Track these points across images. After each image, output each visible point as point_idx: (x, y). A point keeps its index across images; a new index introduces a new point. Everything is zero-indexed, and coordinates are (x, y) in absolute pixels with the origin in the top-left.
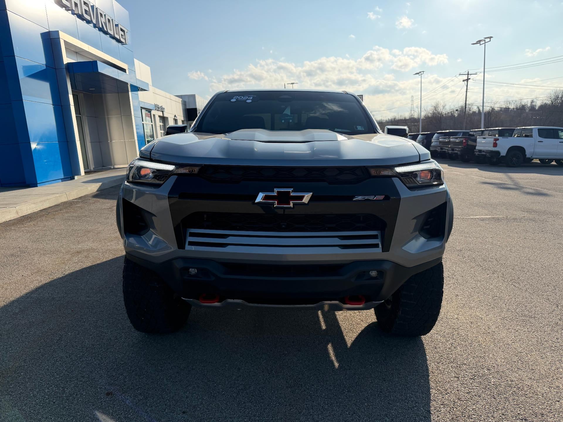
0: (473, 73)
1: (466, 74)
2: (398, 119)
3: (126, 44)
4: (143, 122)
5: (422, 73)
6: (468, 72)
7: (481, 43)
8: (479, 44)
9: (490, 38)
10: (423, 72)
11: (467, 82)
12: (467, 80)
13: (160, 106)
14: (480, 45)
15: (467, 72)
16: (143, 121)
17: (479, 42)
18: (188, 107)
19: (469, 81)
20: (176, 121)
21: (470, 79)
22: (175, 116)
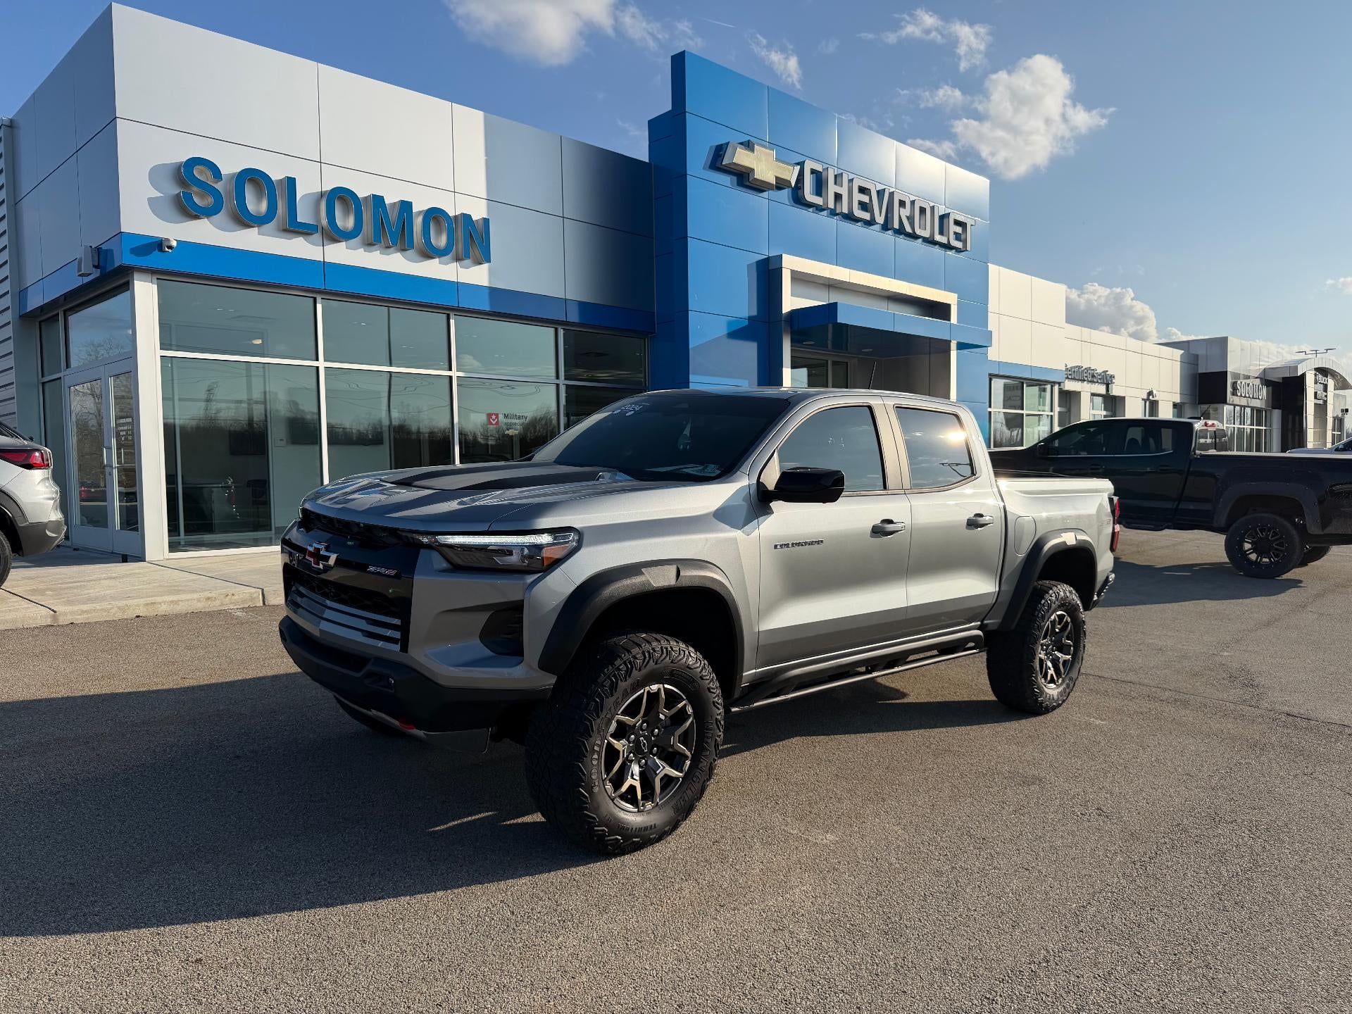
3: (967, 250)
4: (989, 410)
13: (1099, 371)
16: (990, 407)
18: (1202, 370)
20: (1153, 405)
22: (1150, 393)
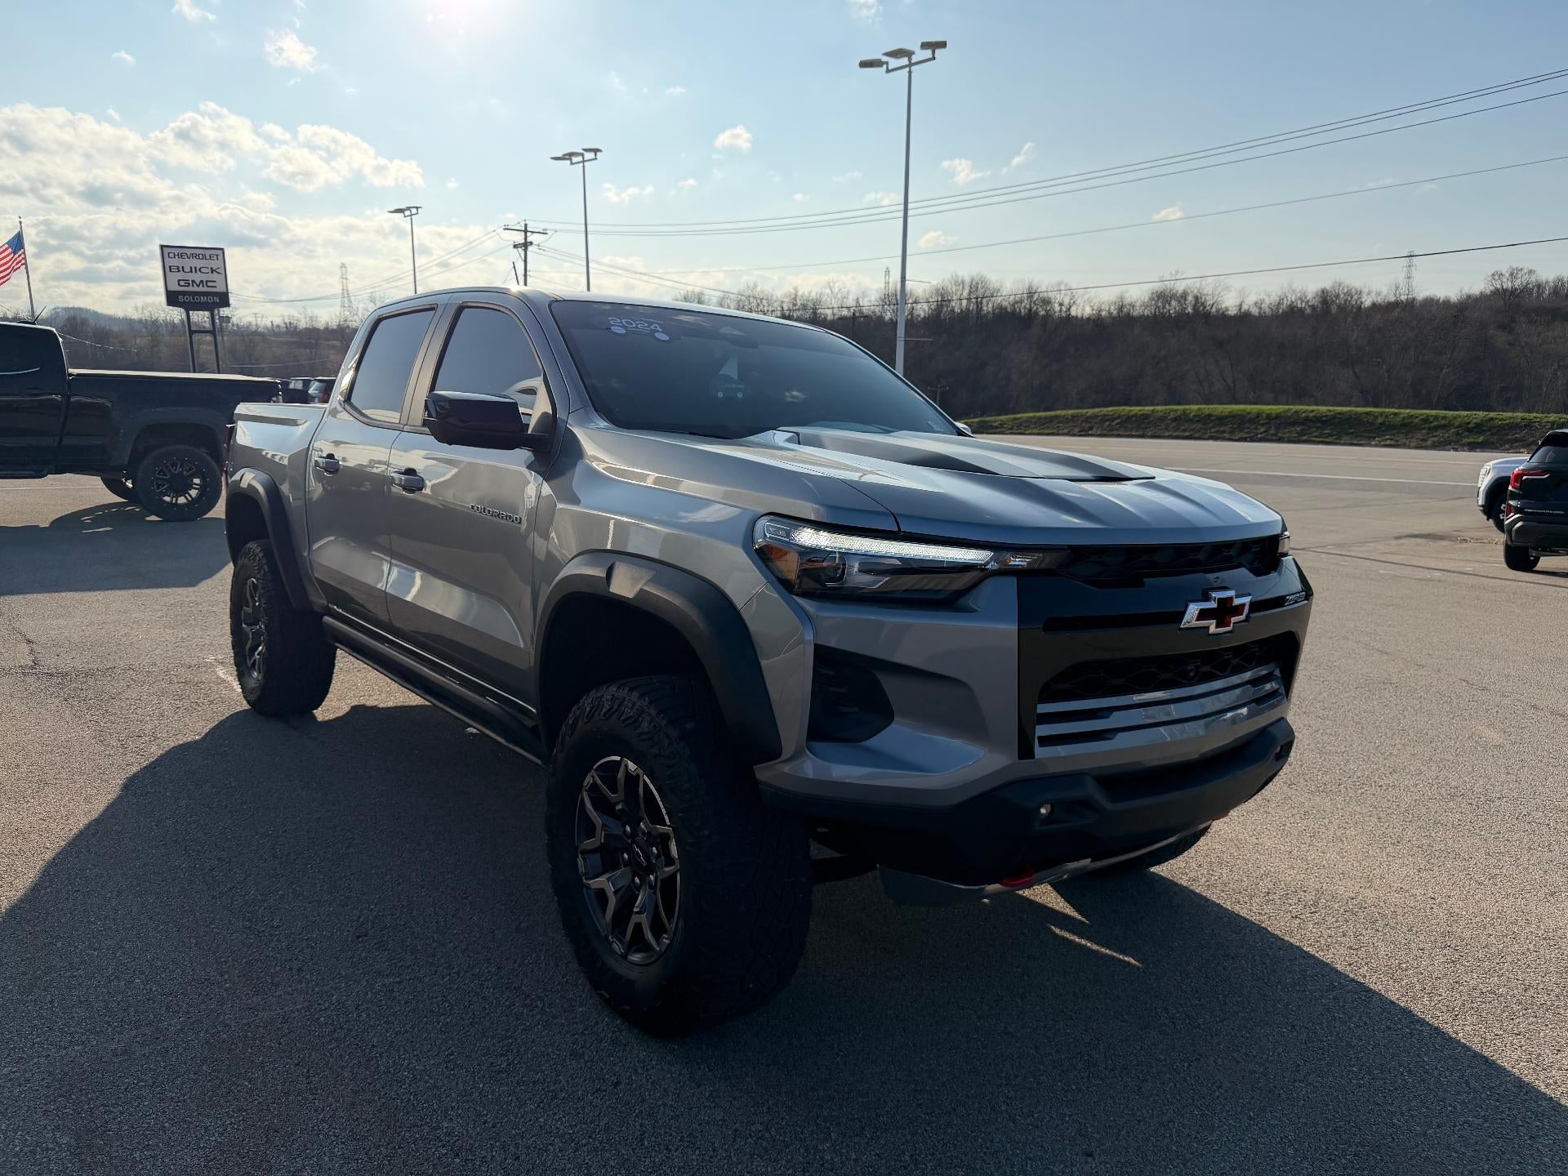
0: (538, 230)
1: (520, 228)
2: (304, 326)
5: (414, 211)
6: (526, 225)
7: (575, 159)
8: (569, 162)
9: (596, 151)
10: (417, 208)
11: (526, 250)
12: (526, 245)
14: (572, 164)
15: (523, 224)
17: (569, 156)
19: (530, 248)
21: (531, 243)
